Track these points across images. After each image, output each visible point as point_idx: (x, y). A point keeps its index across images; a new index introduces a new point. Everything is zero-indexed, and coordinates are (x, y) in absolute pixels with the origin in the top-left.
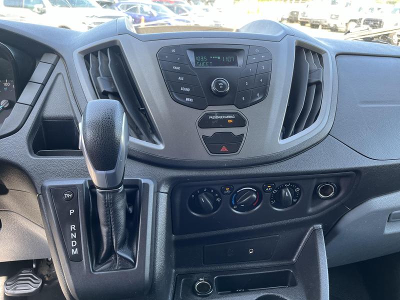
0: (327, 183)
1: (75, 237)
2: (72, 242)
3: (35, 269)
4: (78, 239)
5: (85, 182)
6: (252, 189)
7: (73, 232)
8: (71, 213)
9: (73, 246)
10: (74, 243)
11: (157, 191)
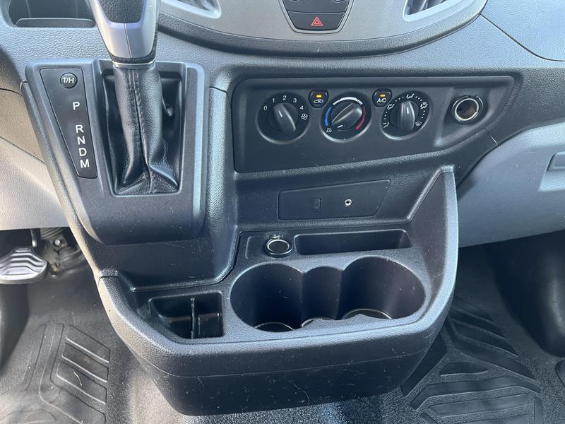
0: (470, 97)
1: (84, 142)
2: (80, 149)
3: (34, 248)
4: (89, 145)
5: (95, 62)
6: (355, 99)
7: (80, 134)
8: (74, 106)
9: (81, 155)
10: (82, 152)
11: (211, 86)
